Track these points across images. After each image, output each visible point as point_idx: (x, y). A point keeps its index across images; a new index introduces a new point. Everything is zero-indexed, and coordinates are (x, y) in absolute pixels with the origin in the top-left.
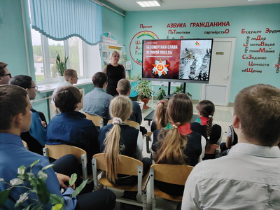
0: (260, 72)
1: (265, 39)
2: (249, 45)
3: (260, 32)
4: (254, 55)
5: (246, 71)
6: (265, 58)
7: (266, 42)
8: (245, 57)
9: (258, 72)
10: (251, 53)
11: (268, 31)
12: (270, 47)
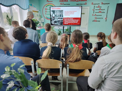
0: (100, 21)
1: (101, 7)
2: (95, 10)
3: (99, 4)
4: (97, 14)
5: (94, 21)
6: (101, 15)
7: (101, 8)
8: (93, 15)
9: (99, 21)
10: (96, 13)
11: (102, 3)
12: (103, 10)
